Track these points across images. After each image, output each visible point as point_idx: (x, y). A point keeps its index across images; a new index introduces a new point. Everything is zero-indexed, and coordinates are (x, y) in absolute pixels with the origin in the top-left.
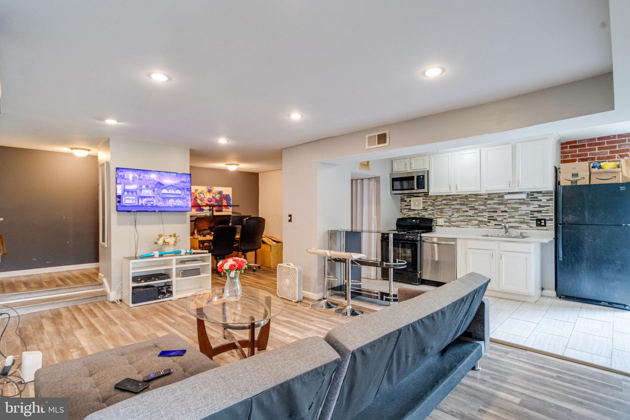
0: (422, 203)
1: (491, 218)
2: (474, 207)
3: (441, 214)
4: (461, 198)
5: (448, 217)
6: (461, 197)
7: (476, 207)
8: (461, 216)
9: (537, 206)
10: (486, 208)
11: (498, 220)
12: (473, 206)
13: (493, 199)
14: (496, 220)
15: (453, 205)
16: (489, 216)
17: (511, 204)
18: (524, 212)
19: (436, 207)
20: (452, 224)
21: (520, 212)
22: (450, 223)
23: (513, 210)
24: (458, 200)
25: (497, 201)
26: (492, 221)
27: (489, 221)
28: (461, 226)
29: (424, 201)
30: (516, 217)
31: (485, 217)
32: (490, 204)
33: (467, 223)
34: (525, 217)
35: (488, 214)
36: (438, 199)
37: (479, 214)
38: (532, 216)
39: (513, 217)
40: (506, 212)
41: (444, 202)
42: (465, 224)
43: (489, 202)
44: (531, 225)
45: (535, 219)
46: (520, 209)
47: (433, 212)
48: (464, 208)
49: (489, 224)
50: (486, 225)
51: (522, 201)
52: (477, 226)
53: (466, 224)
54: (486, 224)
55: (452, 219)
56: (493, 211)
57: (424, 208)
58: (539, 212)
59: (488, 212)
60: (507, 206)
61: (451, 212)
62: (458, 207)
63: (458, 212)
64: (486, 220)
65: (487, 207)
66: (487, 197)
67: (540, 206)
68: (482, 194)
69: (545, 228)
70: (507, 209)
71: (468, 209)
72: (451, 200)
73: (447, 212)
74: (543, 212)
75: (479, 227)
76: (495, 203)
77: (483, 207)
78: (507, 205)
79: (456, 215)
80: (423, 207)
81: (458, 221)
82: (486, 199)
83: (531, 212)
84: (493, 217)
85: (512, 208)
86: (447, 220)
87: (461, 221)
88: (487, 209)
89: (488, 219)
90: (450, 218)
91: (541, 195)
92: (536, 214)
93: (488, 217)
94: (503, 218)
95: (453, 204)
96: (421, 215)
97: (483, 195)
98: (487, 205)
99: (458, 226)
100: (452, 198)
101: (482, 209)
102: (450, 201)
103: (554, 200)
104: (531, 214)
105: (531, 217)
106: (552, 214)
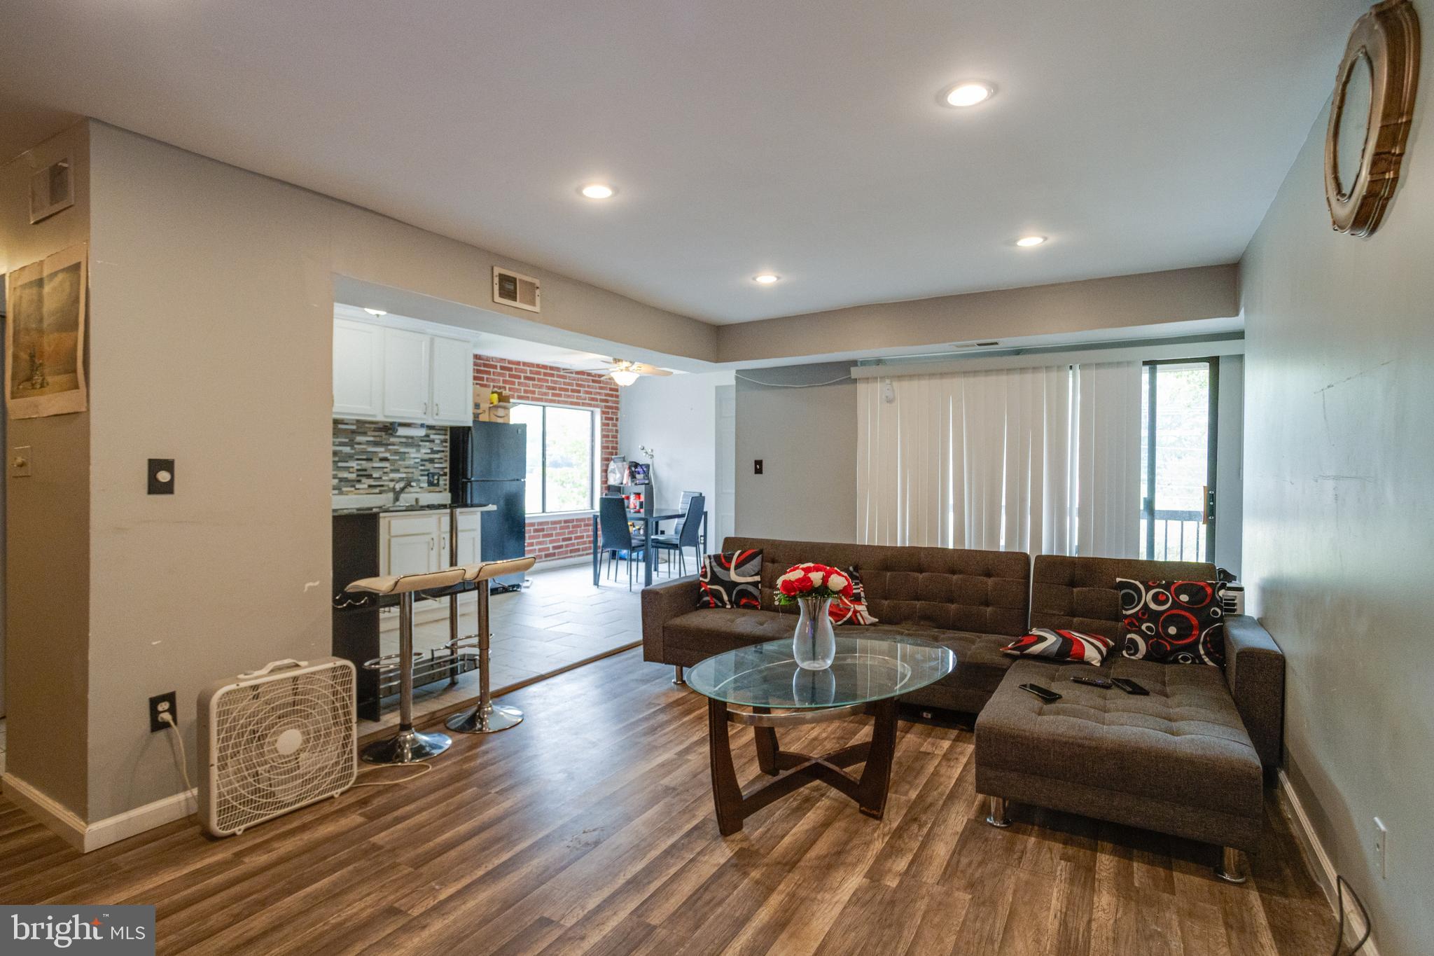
1: (363, 474)
9: (429, 451)
10: (353, 451)
11: (374, 476)
13: (365, 434)
14: (370, 476)
16: (359, 467)
17: (394, 445)
18: (412, 462)
21: (407, 463)
23: (397, 458)
25: (371, 439)
26: (364, 480)
27: (359, 478)
30: (402, 470)
31: (351, 470)
32: (360, 444)
34: (414, 470)
35: (358, 465)
38: (423, 468)
39: (397, 471)
40: (385, 459)
43: (359, 439)
44: (422, 485)
45: (426, 473)
46: (407, 455)
49: (358, 486)
50: (353, 489)
51: (410, 440)
54: (354, 486)
56: (364, 457)
58: (431, 461)
59: (358, 459)
60: (390, 450)
64: (353, 476)
65: (355, 449)
66: (354, 427)
67: (433, 452)
68: (346, 422)
69: (437, 489)
70: (387, 455)
74: (436, 461)
75: (341, 493)
76: (368, 443)
77: (347, 449)
78: (390, 447)
82: (353, 432)
83: (422, 460)
84: (365, 470)
85: (396, 453)
88: (355, 454)
89: (358, 476)
91: (434, 432)
92: (429, 466)
93: (358, 470)
94: (381, 473)
98: (356, 446)
101: (346, 453)
103: (449, 441)
104: (422, 465)
105: (422, 470)
106: (447, 465)
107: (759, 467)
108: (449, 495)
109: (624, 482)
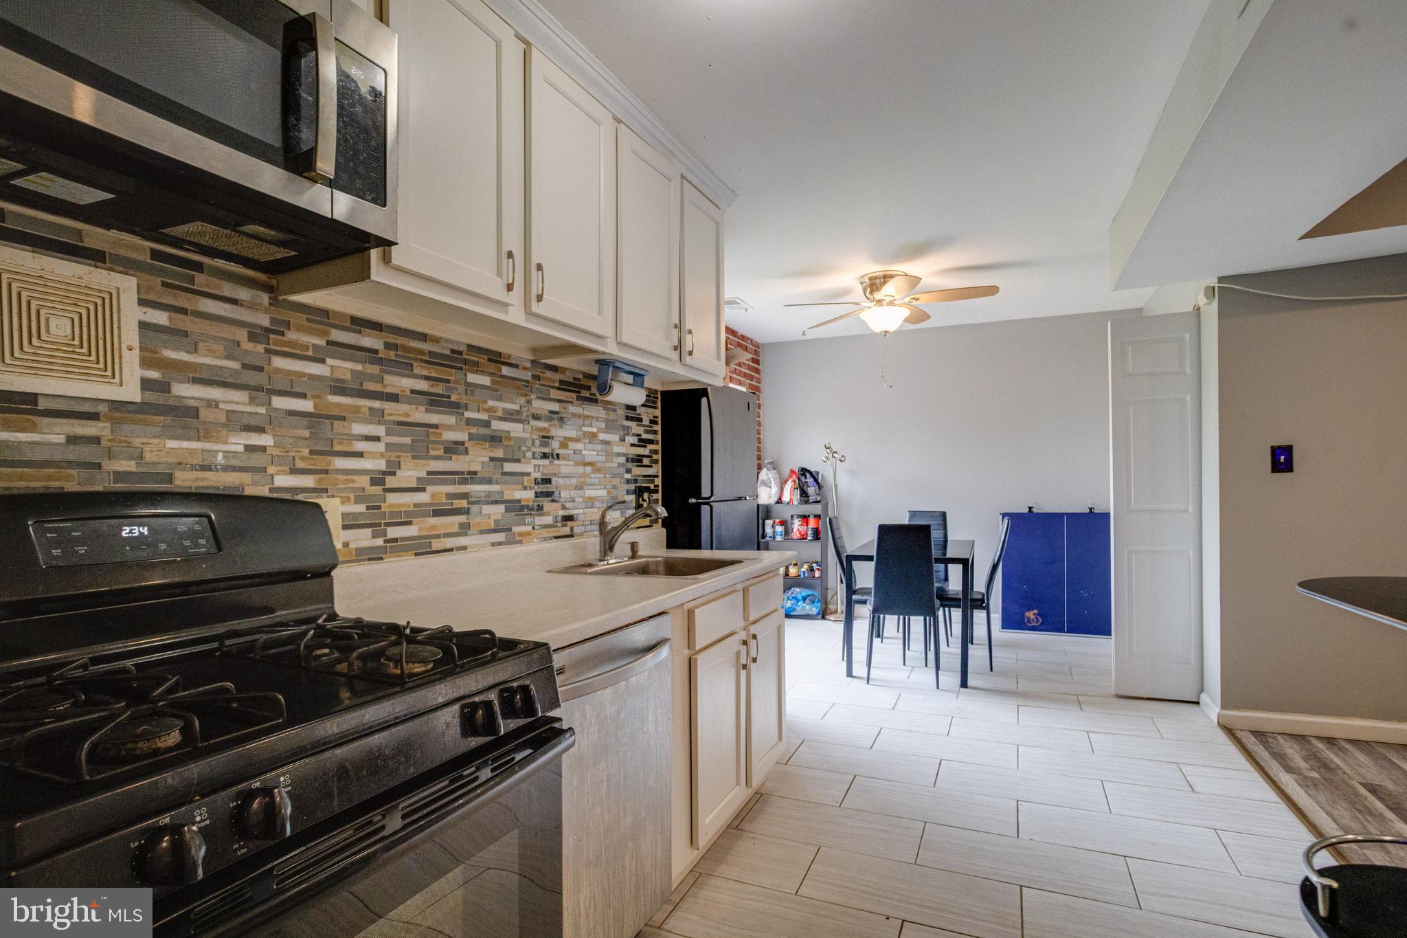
0: (130, 335)
1: (545, 491)
2: (487, 424)
3: (321, 463)
4: (434, 360)
5: (364, 481)
6: (431, 354)
7: (497, 425)
8: (435, 476)
9: (635, 441)
12: (484, 416)
15: (394, 398)
16: (538, 475)
19: (280, 403)
20: (393, 532)
22: (377, 528)
24: (418, 370)
28: (436, 545)
29: (160, 318)
31: (526, 481)
33: (462, 519)
34: (617, 481)
35: (536, 468)
36: (291, 335)
37: (508, 467)
38: (629, 476)
41: (344, 367)
42: (456, 529)
45: (633, 487)
47: (257, 440)
48: (449, 428)
52: (500, 537)
53: (461, 525)
54: (531, 521)
55: (393, 499)
56: (546, 450)
57: (152, 397)
58: (639, 461)
59: (536, 456)
61: (380, 447)
62: (420, 415)
63: (419, 452)
64: (529, 497)
66: (528, 376)
67: (641, 443)
70: (581, 447)
71: (462, 436)
72: (379, 361)
73: (360, 446)
74: (645, 461)
76: (552, 415)
77: (518, 430)
79: (410, 473)
80: (146, 384)
81: (419, 511)
82: (527, 388)
83: (628, 460)
84: (549, 482)
85: (593, 443)
86: (361, 508)
87: (437, 513)
88: (532, 441)
89: (537, 495)
90: (377, 489)
92: (636, 472)
93: (536, 482)
94: (572, 487)
95: (389, 390)
96: (129, 466)
97: (516, 366)
98: (532, 422)
99: (422, 548)
100: (388, 346)
102: (375, 369)
103: (660, 420)
104: (628, 471)
105: (628, 482)
106: (657, 469)
107: (1282, 460)
108: (664, 530)
109: (786, 498)
